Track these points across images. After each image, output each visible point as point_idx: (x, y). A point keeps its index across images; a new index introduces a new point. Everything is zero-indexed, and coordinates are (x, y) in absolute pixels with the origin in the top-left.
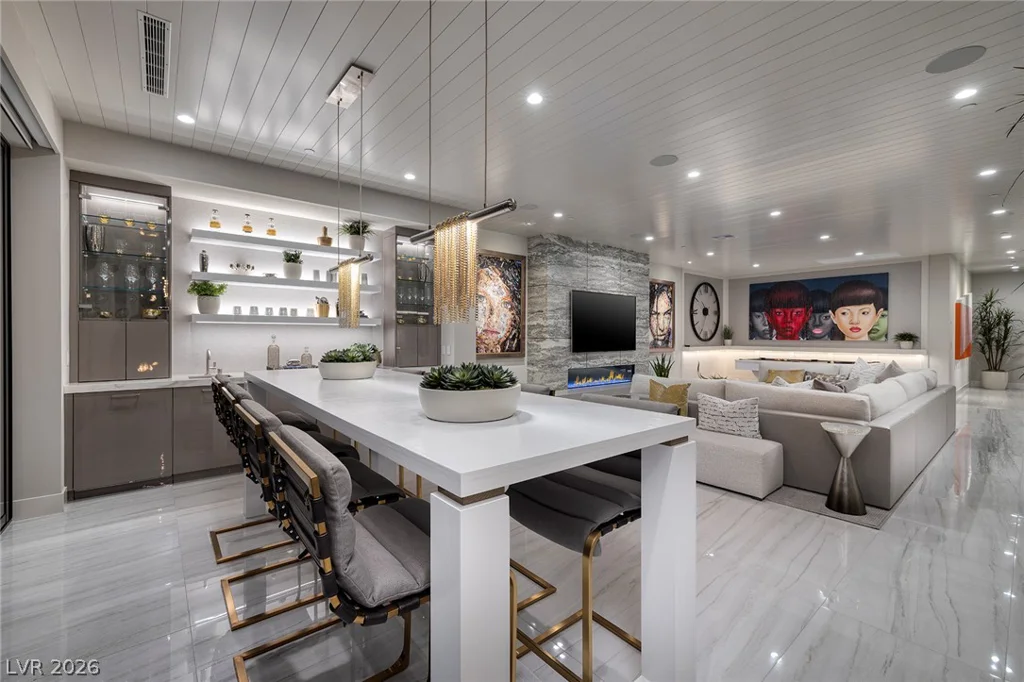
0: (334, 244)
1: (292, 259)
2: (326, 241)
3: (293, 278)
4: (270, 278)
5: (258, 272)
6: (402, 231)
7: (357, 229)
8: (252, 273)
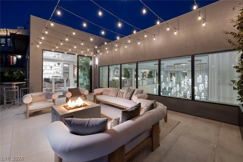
0: (56, 66)
1: (51, 67)
2: (55, 65)
3: (51, 69)
4: (49, 69)
5: (48, 69)
6: (64, 64)
7: (59, 64)
8: (47, 69)
